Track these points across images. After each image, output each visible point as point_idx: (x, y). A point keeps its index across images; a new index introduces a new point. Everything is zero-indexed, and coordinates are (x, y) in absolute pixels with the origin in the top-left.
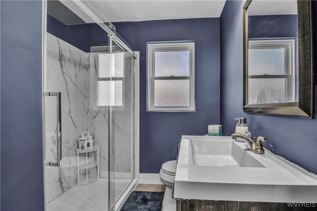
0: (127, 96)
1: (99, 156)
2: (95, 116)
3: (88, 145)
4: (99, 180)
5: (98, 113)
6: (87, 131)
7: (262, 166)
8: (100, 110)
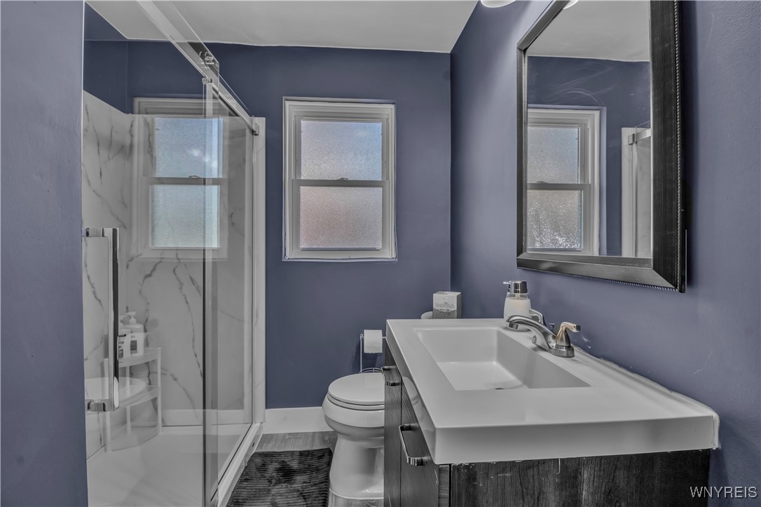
0: (233, 224)
1: (162, 374)
2: (149, 272)
3: (134, 347)
4: (161, 434)
5: (156, 264)
6: (127, 312)
7: (580, 383)
8: (162, 258)
